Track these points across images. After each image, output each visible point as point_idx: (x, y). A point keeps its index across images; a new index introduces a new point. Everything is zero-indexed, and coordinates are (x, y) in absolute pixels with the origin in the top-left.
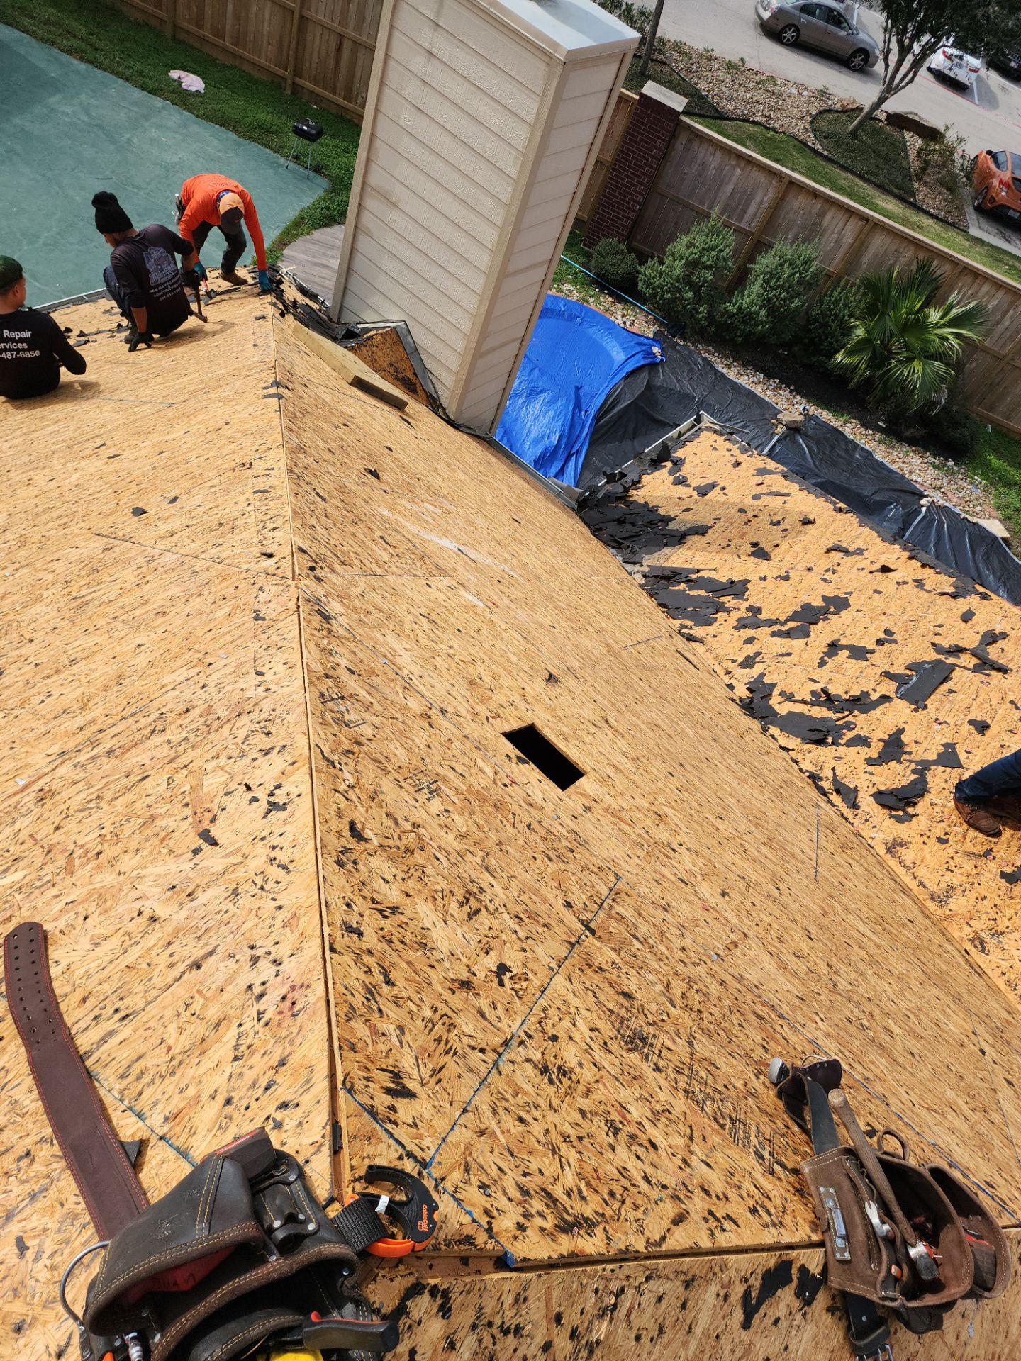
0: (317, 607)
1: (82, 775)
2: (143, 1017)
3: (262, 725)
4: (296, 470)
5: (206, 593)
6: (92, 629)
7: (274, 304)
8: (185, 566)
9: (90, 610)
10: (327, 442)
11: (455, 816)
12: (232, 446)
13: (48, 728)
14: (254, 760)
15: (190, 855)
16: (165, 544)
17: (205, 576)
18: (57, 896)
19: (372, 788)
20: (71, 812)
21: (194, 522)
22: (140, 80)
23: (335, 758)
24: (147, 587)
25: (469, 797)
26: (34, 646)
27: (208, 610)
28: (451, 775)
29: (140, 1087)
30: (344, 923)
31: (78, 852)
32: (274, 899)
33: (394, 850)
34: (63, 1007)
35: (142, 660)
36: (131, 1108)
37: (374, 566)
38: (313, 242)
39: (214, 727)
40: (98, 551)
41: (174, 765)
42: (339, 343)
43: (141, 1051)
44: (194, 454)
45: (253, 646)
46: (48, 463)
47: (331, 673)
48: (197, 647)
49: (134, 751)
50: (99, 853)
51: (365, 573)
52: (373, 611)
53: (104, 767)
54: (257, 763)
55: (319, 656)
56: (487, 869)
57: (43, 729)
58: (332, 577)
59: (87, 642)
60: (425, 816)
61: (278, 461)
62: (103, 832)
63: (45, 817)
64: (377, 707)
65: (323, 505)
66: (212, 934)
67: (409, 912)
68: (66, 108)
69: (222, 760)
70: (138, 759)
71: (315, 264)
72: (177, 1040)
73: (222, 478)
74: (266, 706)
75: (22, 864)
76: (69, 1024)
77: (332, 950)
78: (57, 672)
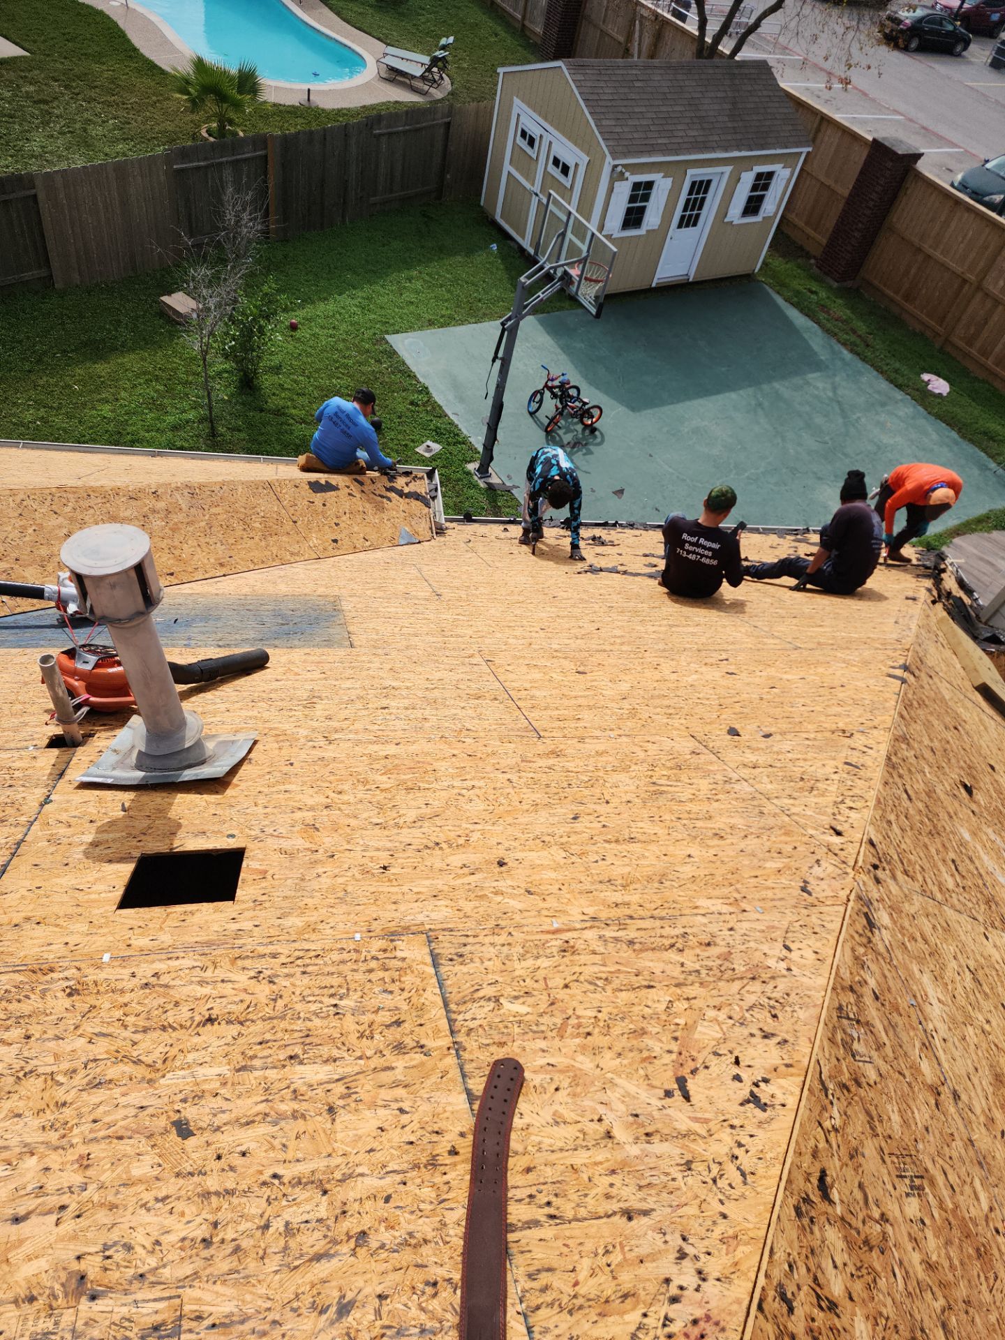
0: (866, 910)
1: (602, 950)
2: (566, 1230)
3: (772, 1003)
4: (894, 759)
5: (765, 838)
6: (657, 818)
7: (929, 590)
8: (755, 803)
9: (662, 800)
10: (931, 740)
11: (929, 1233)
12: (839, 709)
13: (592, 888)
14: (752, 1035)
15: (662, 1094)
16: (745, 773)
17: (771, 821)
18: (544, 1051)
19: (854, 1143)
20: (582, 978)
21: (778, 765)
22: (893, 375)
23: (831, 1086)
24: (716, 805)
25: (951, 1219)
26: (608, 808)
27: (761, 856)
28: (940, 1179)
29: (540, 1301)
30: (780, 1285)
31: (573, 1021)
32: (721, 1202)
33: (854, 1233)
34: (511, 1162)
35: (687, 871)
36: (526, 1316)
37: (935, 889)
38: (989, 540)
39: (726, 976)
40: (687, 751)
41: (678, 991)
42: (978, 644)
43: (555, 1265)
44: (802, 701)
45: (790, 917)
46: (677, 657)
47: (856, 987)
48: (739, 886)
49: (650, 953)
50: (589, 1034)
51: (924, 892)
52: (919, 939)
53: (622, 954)
54: (753, 1040)
55: (850, 964)
56: (944, 1326)
57: (589, 887)
58: (890, 882)
59: (649, 828)
60: (897, 1213)
61: (881, 744)
62: (600, 1015)
63: (561, 968)
64: (888, 1050)
65: (906, 803)
66: (653, 1192)
67: (845, 1320)
68: (818, 383)
69: (722, 1016)
70: (651, 964)
71: (981, 559)
72: (586, 1280)
73: (819, 736)
74: (782, 985)
75: (530, 1000)
76: (509, 1184)
77: (760, 1308)
78: (617, 841)
